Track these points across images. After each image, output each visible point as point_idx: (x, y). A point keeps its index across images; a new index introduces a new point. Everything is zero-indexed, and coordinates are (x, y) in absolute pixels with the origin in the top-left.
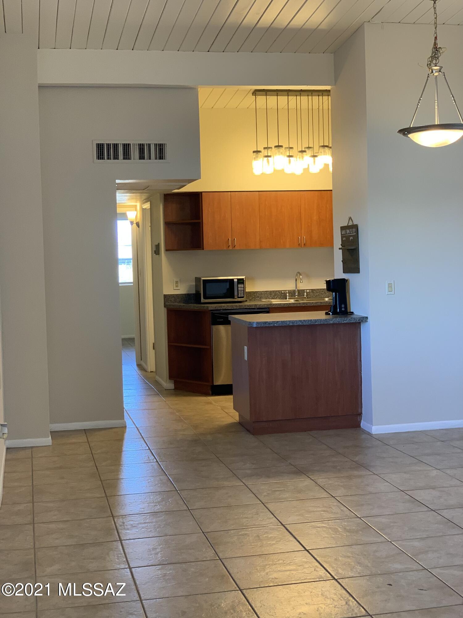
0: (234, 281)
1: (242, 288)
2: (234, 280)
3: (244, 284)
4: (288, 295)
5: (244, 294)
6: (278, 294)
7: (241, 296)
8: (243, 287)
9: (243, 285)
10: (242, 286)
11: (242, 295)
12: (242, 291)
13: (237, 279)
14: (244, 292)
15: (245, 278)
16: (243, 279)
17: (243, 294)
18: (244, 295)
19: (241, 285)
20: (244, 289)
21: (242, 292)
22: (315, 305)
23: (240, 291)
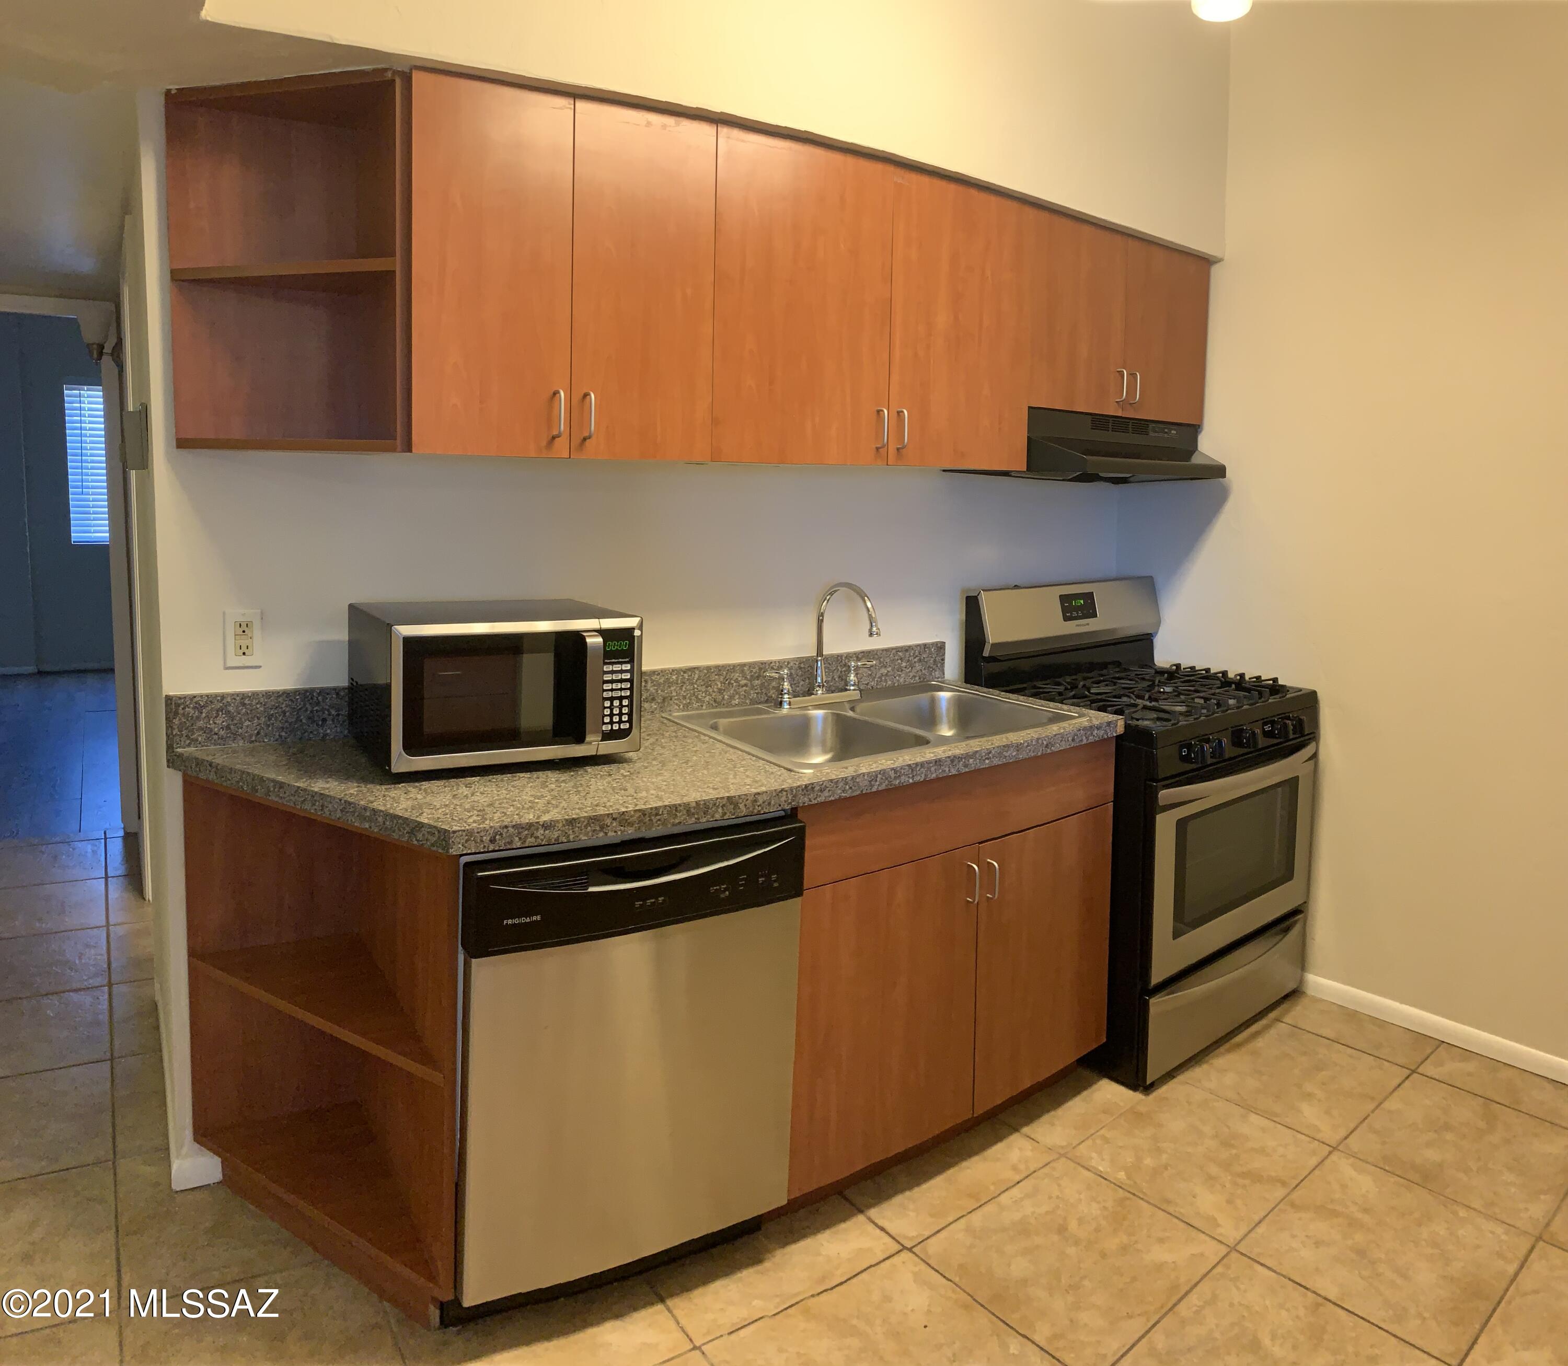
0: (586, 643)
1: (621, 681)
2: (588, 640)
3: (631, 661)
4: (786, 685)
5: (630, 715)
6: (737, 681)
7: (616, 727)
8: (628, 676)
9: (628, 667)
10: (622, 672)
11: (620, 722)
12: (621, 699)
13: (601, 632)
14: (630, 706)
15: (641, 626)
16: (631, 630)
17: (625, 718)
18: (630, 721)
19: (617, 667)
20: (631, 689)
21: (621, 706)
22: (996, 762)
23: (612, 699)
